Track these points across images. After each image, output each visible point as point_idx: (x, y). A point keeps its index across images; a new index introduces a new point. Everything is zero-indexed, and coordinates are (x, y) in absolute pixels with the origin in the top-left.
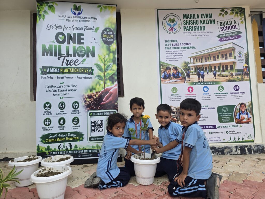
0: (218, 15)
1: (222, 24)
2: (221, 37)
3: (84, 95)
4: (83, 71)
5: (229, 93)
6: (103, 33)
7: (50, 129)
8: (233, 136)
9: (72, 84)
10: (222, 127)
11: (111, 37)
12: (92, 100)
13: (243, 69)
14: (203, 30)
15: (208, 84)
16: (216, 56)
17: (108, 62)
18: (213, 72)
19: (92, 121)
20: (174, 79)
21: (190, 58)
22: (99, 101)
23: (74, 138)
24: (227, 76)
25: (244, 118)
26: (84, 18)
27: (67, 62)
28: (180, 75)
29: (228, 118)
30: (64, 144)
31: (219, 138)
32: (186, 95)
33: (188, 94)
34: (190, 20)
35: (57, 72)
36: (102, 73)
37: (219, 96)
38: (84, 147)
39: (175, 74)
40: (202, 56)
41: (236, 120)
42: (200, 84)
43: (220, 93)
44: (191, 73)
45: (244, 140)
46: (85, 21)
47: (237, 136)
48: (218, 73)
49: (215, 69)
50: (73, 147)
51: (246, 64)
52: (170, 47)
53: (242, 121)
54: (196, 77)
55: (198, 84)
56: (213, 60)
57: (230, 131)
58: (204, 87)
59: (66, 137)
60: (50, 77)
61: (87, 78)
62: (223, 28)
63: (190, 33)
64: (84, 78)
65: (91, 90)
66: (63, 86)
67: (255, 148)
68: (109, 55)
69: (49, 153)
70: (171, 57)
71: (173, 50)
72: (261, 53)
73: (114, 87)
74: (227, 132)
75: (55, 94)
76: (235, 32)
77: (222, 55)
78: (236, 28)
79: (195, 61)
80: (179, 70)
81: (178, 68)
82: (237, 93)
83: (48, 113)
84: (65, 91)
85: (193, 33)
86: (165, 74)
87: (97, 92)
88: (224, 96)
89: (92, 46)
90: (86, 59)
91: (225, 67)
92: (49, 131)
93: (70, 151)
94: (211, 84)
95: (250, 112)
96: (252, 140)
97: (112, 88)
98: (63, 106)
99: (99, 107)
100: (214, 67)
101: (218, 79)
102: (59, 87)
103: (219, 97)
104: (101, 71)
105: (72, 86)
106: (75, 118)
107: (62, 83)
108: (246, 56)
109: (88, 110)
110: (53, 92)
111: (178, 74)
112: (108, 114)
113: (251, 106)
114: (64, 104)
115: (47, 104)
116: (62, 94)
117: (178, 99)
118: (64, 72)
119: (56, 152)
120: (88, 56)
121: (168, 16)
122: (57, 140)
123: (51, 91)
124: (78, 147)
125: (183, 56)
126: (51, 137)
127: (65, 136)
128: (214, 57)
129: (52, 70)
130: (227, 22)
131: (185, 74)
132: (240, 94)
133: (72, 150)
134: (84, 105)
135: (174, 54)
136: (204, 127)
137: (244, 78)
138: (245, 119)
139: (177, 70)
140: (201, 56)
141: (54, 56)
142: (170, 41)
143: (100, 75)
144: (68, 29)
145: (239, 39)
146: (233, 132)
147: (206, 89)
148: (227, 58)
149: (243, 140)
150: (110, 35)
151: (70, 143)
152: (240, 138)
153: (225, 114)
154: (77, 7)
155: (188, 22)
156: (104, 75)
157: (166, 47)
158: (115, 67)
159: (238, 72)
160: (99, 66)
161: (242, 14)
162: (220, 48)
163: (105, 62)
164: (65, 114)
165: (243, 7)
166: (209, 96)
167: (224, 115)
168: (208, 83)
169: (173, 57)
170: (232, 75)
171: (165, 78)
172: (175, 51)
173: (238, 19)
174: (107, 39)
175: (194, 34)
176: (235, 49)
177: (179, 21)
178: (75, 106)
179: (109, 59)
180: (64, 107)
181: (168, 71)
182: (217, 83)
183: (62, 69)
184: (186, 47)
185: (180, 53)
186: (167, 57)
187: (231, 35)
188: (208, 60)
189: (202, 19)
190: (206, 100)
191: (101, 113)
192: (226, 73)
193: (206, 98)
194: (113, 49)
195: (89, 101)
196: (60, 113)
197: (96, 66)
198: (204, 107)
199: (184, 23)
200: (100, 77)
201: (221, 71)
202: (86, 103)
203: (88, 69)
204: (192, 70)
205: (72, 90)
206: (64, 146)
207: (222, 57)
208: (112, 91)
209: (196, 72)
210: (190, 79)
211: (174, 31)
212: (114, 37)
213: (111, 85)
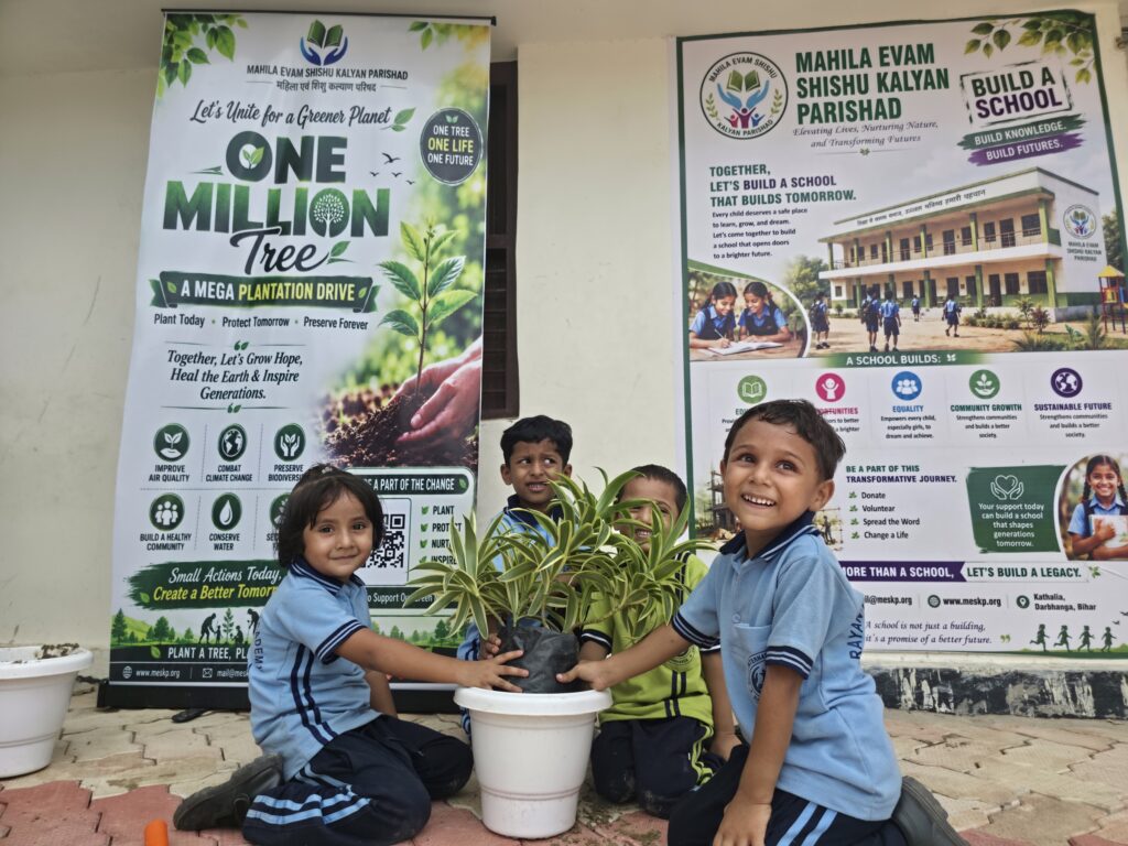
0: (964, 47)
1: (985, 86)
2: (979, 146)
3: (327, 400)
4: (333, 293)
5: (1029, 408)
7: (176, 542)
8: (1053, 621)
9: (280, 350)
10: (996, 572)
12: (360, 419)
13: (1098, 290)
14: (892, 116)
15: (919, 364)
16: (958, 234)
17: (442, 252)
18: (944, 304)
20: (749, 338)
21: (825, 245)
22: (391, 425)
24: (1014, 325)
25: (1111, 534)
26: (350, 74)
27: (267, 255)
28: (781, 322)
29: (1026, 530)
30: (228, 614)
31: (981, 628)
34: (829, 74)
35: (222, 297)
36: (416, 302)
37: (978, 418)
39: (755, 314)
40: (889, 234)
41: (1070, 542)
42: (875, 360)
43: (978, 408)
44: (833, 311)
45: (1116, 645)
46: (354, 87)
47: (1076, 622)
48: (967, 312)
49: (953, 294)
51: (1114, 265)
52: (735, 198)
54: (859, 327)
56: (942, 248)
57: (1036, 597)
58: (900, 377)
59: (241, 582)
60: (193, 318)
61: (348, 324)
62: (988, 106)
63: (830, 132)
64: (333, 324)
65: (362, 379)
66: (245, 360)
68: (450, 224)
69: (164, 649)
70: (739, 239)
71: (749, 207)
73: (467, 361)
74: (1022, 602)
75: (206, 391)
76: (1049, 121)
77: (986, 225)
78: (1055, 104)
79: (853, 255)
80: (774, 299)
81: (769, 289)
82: (1071, 407)
83: (172, 473)
84: (250, 379)
85: (845, 130)
86: (707, 314)
87: (385, 388)
88: (1000, 422)
89: (379, 190)
90: (348, 243)
91: (1003, 284)
92: (172, 551)
94: (931, 364)
97: (456, 367)
98: (235, 446)
99: (392, 456)
100: (949, 280)
101: (968, 337)
102: (226, 361)
103: (978, 427)
104: (408, 294)
105: (281, 358)
106: (283, 497)
107: (241, 344)
110: (199, 384)
111: (768, 314)
112: (430, 484)
114: (240, 435)
115: (172, 435)
116: (235, 394)
118: (251, 299)
119: (193, 649)
120: (357, 231)
121: (728, 64)
122: (199, 595)
123: (192, 377)
125: (794, 232)
126: (176, 579)
127: (233, 576)
128: (948, 237)
129: (201, 290)
130: (1010, 76)
131: (805, 313)
132: (1088, 412)
134: (327, 442)
135: (751, 224)
136: (898, 572)
137: (1102, 333)
138: (1117, 538)
139: (763, 298)
140: (881, 231)
141: (217, 229)
142: (734, 171)
143: (402, 312)
144: (282, 120)
145: (1071, 151)
146: (1056, 602)
147: (907, 387)
148: (1013, 239)
149: (1108, 642)
150: (458, 138)
152: (1091, 632)
153: (1010, 507)
154: (324, 29)
155: (818, 86)
156: (424, 309)
157: (717, 194)
158: (475, 275)
159: (1070, 305)
160: (400, 274)
161: (1082, 41)
162: (977, 194)
163: (432, 253)
164: (244, 478)
165: (1085, 8)
166: (926, 418)
167: (1001, 512)
168: (916, 358)
169: (746, 239)
170: (1041, 319)
171: (708, 332)
172: (757, 213)
173: (1062, 60)
174: (444, 158)
175: (849, 136)
176: (1053, 200)
177: (777, 84)
178: (287, 444)
179: (450, 239)
180: (239, 447)
181: (725, 304)
182: (964, 356)
183: (245, 287)
184: (808, 194)
185: (781, 222)
186: (722, 240)
187: (1030, 136)
188: (918, 249)
189: (883, 70)
190: (910, 436)
191: (399, 482)
192: (1011, 311)
193: (907, 427)
194: (470, 196)
195: (350, 425)
196: (222, 473)
197: (389, 272)
198: (899, 473)
199: (799, 90)
200: (404, 322)
201: (984, 301)
202: (336, 435)
203: (353, 286)
204: (839, 298)
205: (279, 376)
206: (226, 623)
207: (986, 234)
208: (454, 383)
209: (859, 308)
210: (829, 340)
211: (751, 127)
212: (476, 145)
213: (452, 356)
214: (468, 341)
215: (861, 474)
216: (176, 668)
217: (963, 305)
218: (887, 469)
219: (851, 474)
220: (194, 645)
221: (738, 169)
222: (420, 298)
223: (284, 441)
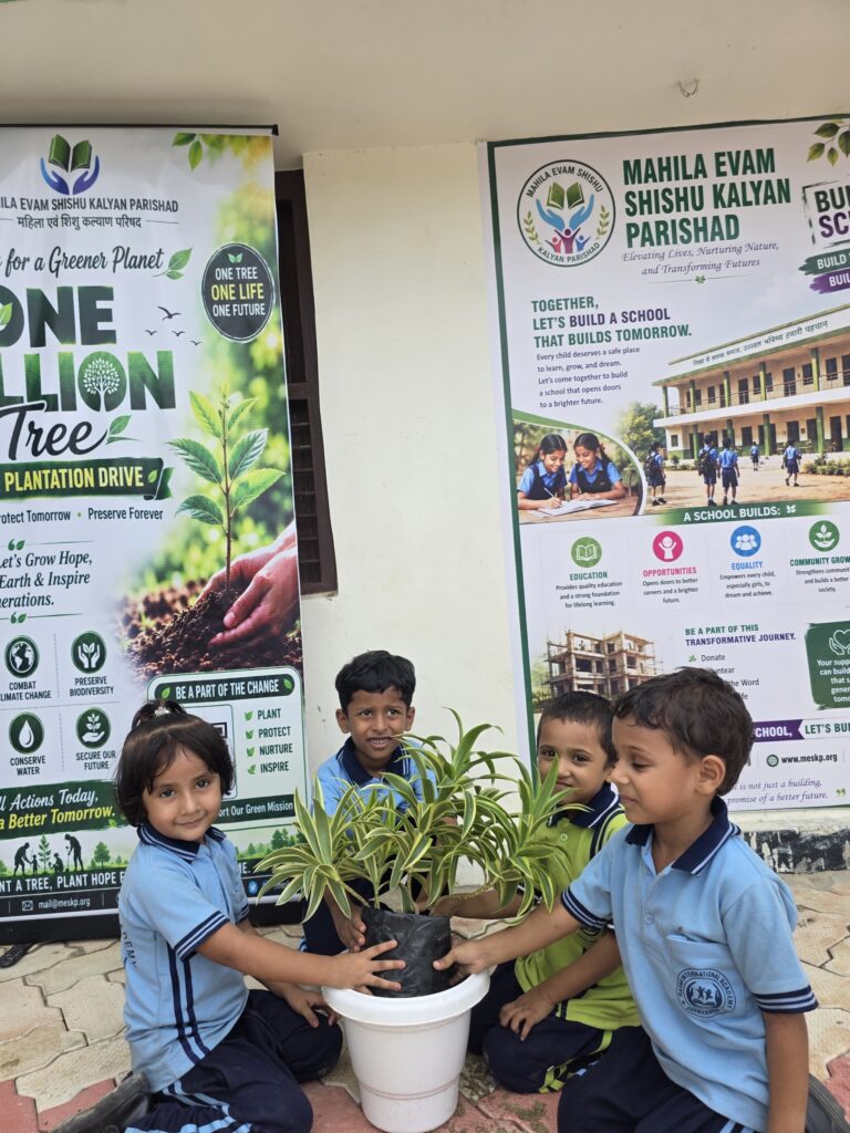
0: (807, 152)
1: (829, 199)
2: (822, 271)
3: (125, 602)
4: (118, 478)
6: (210, 279)
9: (65, 548)
10: (832, 728)
11: (250, 295)
12: (166, 622)
14: (730, 237)
15: (758, 518)
16: (799, 372)
17: (241, 426)
18: (783, 451)
20: (582, 496)
21: (660, 388)
22: (202, 626)
23: (92, 810)
26: (107, 205)
27: (33, 436)
28: (614, 477)
30: (43, 842)
31: (818, 784)
32: (647, 573)
33: (654, 572)
34: (660, 186)
36: (217, 485)
37: (817, 572)
39: (587, 469)
40: (726, 374)
42: (713, 515)
43: (818, 561)
44: (669, 463)
46: (114, 221)
48: (808, 459)
52: (560, 336)
55: (705, 515)
56: (782, 392)
58: (739, 532)
59: (53, 807)
61: (140, 514)
62: (832, 223)
63: (662, 257)
64: (122, 514)
65: (161, 576)
66: (23, 562)
68: (245, 389)
70: (567, 385)
71: (577, 348)
73: (281, 549)
77: (827, 361)
79: (689, 400)
80: (606, 452)
81: (601, 441)
84: (32, 582)
85: (678, 254)
86: (536, 471)
87: (191, 585)
88: (839, 575)
89: (159, 353)
90: (128, 417)
91: (844, 426)
94: (771, 517)
97: (270, 557)
98: (26, 661)
99: (206, 660)
100: (789, 424)
101: (810, 486)
103: (817, 581)
104: (207, 476)
105: (66, 558)
106: (88, 713)
107: (15, 543)
109: (153, 675)
111: (601, 469)
112: (251, 688)
114: (29, 648)
116: (18, 602)
117: (605, 594)
118: (21, 489)
119: (8, 882)
120: (138, 403)
121: (548, 175)
122: (6, 824)
124: (110, 854)
125: (625, 375)
127: (44, 801)
128: (789, 375)
131: (640, 467)
133: (82, 872)
134: (130, 650)
135: (579, 367)
139: (595, 451)
140: (719, 371)
143: (202, 497)
144: (30, 266)
147: (746, 543)
150: (245, 282)
151: (72, 834)
153: (847, 663)
154: (69, 148)
155: (648, 202)
157: (540, 333)
158: (281, 451)
160: (195, 454)
162: (819, 326)
163: (229, 428)
164: (41, 695)
166: (765, 574)
167: (839, 667)
168: (755, 511)
169: (574, 385)
171: (538, 491)
172: (585, 354)
174: (231, 308)
175: (683, 261)
177: (602, 198)
178: (87, 655)
179: (249, 407)
180: (31, 662)
181: (554, 459)
182: (804, 507)
183: (11, 475)
184: (640, 330)
185: (612, 364)
186: (547, 387)
189: (719, 181)
190: (749, 594)
191: (216, 688)
193: (746, 585)
194: (266, 354)
195: (154, 629)
196: (14, 692)
197: (182, 451)
198: (739, 633)
199: (628, 206)
200: (205, 509)
201: (825, 447)
202: (139, 641)
203: (140, 468)
204: (675, 449)
205: (66, 579)
206: (42, 851)
207: (828, 371)
208: (269, 574)
209: (696, 459)
210: (664, 496)
211: (575, 252)
212: (267, 289)
213: (264, 545)
215: (701, 637)
218: (726, 629)
219: (690, 637)
220: (9, 878)
221: (563, 302)
222: (220, 481)
223: (82, 651)
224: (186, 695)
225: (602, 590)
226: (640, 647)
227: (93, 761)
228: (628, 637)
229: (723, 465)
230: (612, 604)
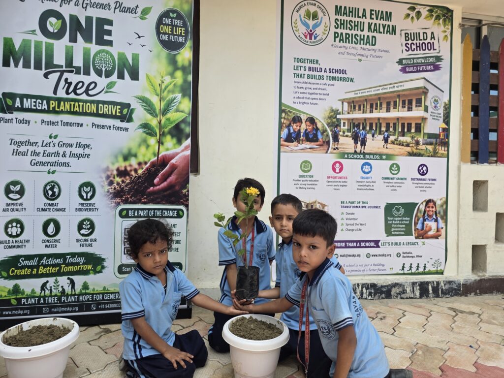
0: (404, 16)
1: (409, 36)
2: (404, 65)
3: (107, 169)
4: (108, 110)
5: (409, 179)
7: (21, 244)
9: (79, 140)
10: (391, 244)
12: (127, 180)
13: (438, 133)
14: (372, 45)
15: (372, 159)
16: (392, 103)
17: (169, 92)
18: (384, 134)
19: (125, 229)
20: (306, 143)
21: (341, 102)
22: (143, 183)
23: (82, 266)
24: (408, 145)
25: (430, 229)
27: (67, 85)
28: (320, 137)
29: (403, 228)
30: (56, 280)
32: (329, 177)
33: (331, 177)
34: (349, 19)
35: (40, 108)
36: (156, 119)
37: (391, 183)
38: (104, 288)
39: (309, 132)
40: (366, 100)
41: (417, 232)
42: (356, 156)
43: (391, 179)
44: (341, 133)
45: (427, 270)
48: (392, 138)
49: (387, 130)
50: (78, 288)
51: (445, 123)
52: (304, 74)
53: (426, 235)
55: (353, 156)
56: (385, 109)
57: (403, 253)
58: (365, 164)
59: (62, 264)
60: (23, 120)
61: (118, 128)
62: (409, 46)
63: (346, 48)
64: (109, 127)
65: (126, 158)
66: (57, 145)
67: (446, 286)
68: (172, 75)
69: (19, 300)
70: (304, 95)
71: (310, 80)
72: (474, 104)
74: (398, 255)
75: (33, 161)
76: (431, 57)
77: (403, 100)
78: (434, 49)
79: (351, 108)
80: (318, 125)
81: (316, 121)
82: (423, 180)
83: (16, 207)
84: (61, 155)
85: (353, 48)
86: (289, 130)
87: (140, 164)
88: (398, 185)
89: (133, 54)
90: (116, 82)
91: (406, 127)
92: (19, 249)
93: (72, 295)
94: (376, 159)
95: (442, 218)
96: (441, 270)
97: (177, 154)
98: (54, 193)
99: (144, 199)
100: (387, 124)
101: (392, 149)
102: (44, 144)
103: (390, 186)
104: (151, 114)
105: (79, 145)
106: (84, 220)
107: (53, 135)
108: (447, 107)
109: (118, 204)
110: (29, 158)
111: (315, 132)
112: (164, 213)
113: (445, 207)
114: (57, 187)
115: (15, 187)
116: (52, 164)
117: (311, 185)
118: (58, 110)
119: (37, 299)
120: (121, 76)
121: (305, 5)
122: (37, 271)
123: (24, 154)
124: (90, 287)
125: (328, 95)
126: (22, 264)
127: (58, 261)
128: (388, 104)
129: (27, 104)
130: (419, 33)
131: (330, 133)
132: (429, 182)
133: (75, 295)
134: (108, 192)
135: (310, 89)
136: (357, 244)
137: (437, 151)
138: (432, 231)
139: (313, 125)
140: (363, 99)
141: (35, 68)
143: (148, 124)
144: (72, 4)
145: (437, 72)
146: (410, 255)
147: (367, 169)
148: (412, 108)
149: (425, 269)
150: (176, 26)
151: (71, 277)
152: (419, 266)
153: (398, 219)
155: (343, 24)
156: (160, 123)
157: (296, 72)
158: (187, 105)
159: (428, 138)
160: (146, 103)
161: (447, 22)
162: (401, 86)
163: (163, 92)
164: (60, 210)
165: (450, 7)
166: (373, 182)
167: (395, 221)
168: (371, 157)
169: (308, 96)
170: (417, 143)
172: (313, 84)
173: (439, 29)
174: (169, 37)
175: (354, 52)
176: (428, 92)
177: (326, 19)
178: (86, 192)
179: (173, 84)
180: (57, 193)
181: (297, 126)
182: (389, 157)
183: (54, 102)
184: (335, 77)
185: (324, 89)
186: (297, 95)
187: (423, 63)
188: (376, 109)
189: (371, 21)
190: (366, 189)
191: (148, 212)
192: (407, 139)
193: (365, 186)
194: (183, 60)
195: (121, 183)
196: (46, 207)
197: (140, 101)
198: (361, 204)
199: (335, 25)
200: (149, 129)
201: (398, 134)
202: (113, 188)
203: (120, 107)
204: (344, 128)
205: (78, 155)
206: (55, 285)
207: (402, 105)
208: (176, 162)
209: (351, 133)
210: (338, 146)
211: (313, 40)
212: (186, 32)
214: (183, 140)
215: (346, 205)
216: (27, 309)
217: (391, 135)
218: (356, 203)
219: (343, 205)
220: (37, 297)
221: (306, 60)
222: (157, 117)
223: (84, 190)
224: (134, 214)
225: (311, 183)
226: (323, 207)
227: (84, 243)
228: (319, 203)
229: (361, 137)
230: (314, 189)
